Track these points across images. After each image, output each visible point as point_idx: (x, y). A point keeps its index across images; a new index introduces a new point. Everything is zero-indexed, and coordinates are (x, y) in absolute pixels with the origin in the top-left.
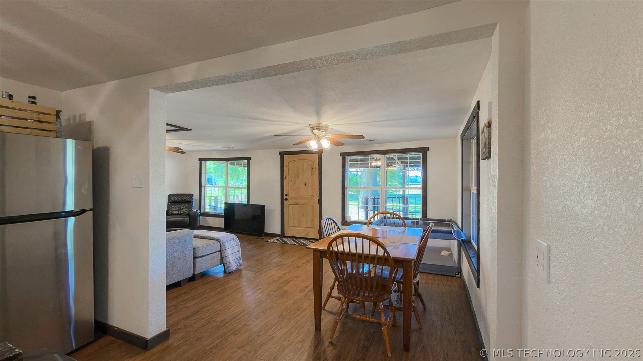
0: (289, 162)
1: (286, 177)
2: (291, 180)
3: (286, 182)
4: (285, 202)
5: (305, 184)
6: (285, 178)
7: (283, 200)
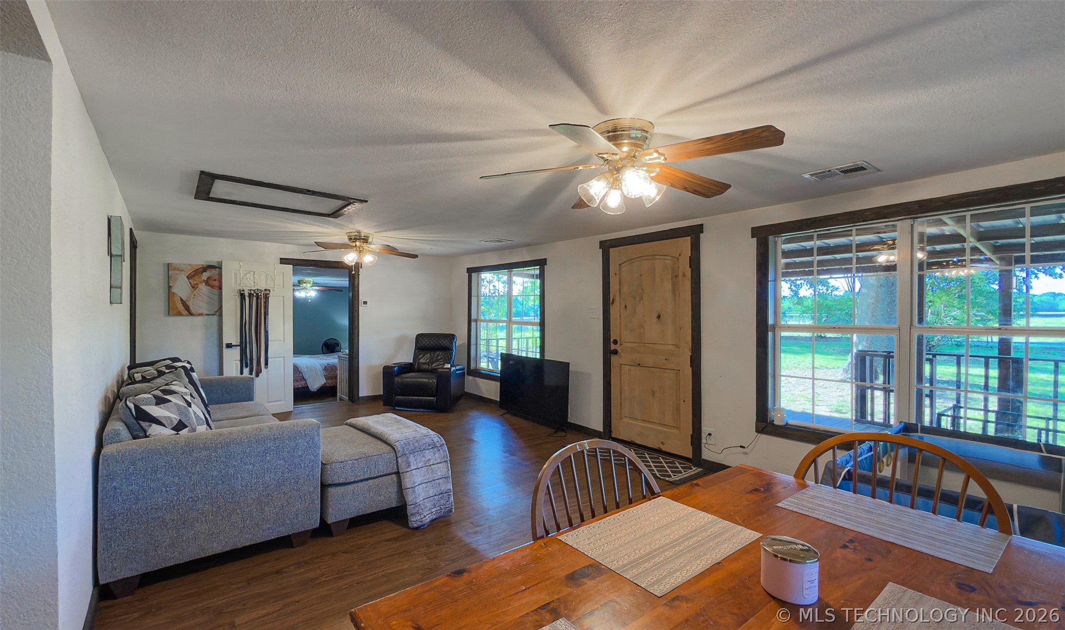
0: (620, 265)
1: (613, 300)
2: (626, 306)
3: (614, 310)
4: (614, 358)
5: (659, 317)
6: (613, 303)
7: (609, 353)
